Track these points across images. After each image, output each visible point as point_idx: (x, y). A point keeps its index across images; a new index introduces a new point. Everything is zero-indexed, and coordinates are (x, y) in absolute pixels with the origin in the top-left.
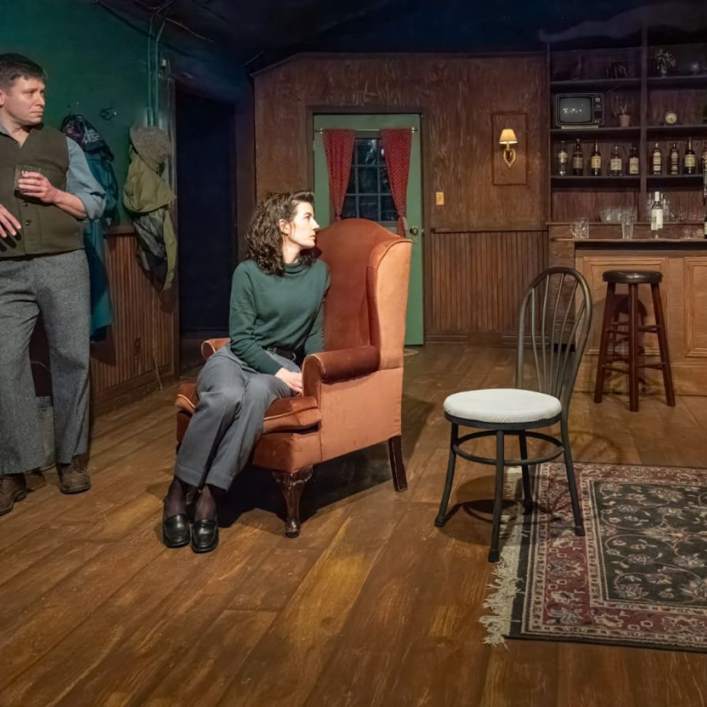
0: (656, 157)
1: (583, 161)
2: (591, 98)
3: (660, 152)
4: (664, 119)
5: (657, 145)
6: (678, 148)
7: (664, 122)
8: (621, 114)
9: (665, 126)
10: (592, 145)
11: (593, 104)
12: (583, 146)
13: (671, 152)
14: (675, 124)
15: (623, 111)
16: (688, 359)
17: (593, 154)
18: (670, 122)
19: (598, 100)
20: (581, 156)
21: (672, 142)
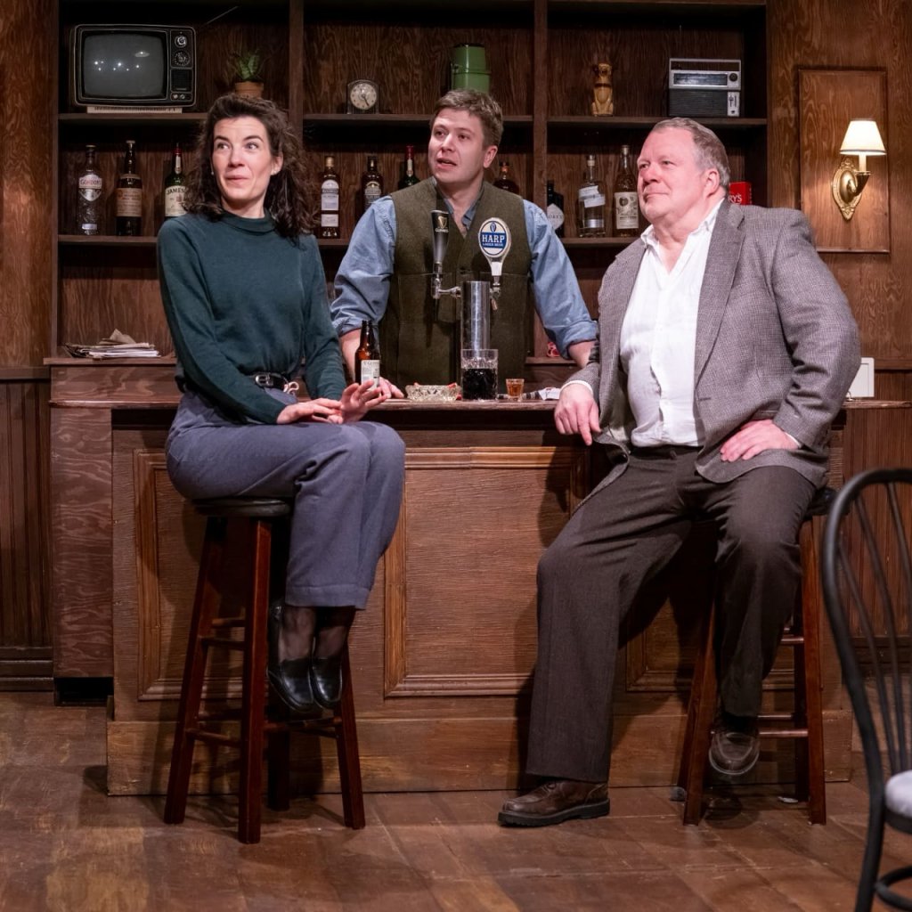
0: (328, 191)
1: (143, 198)
2: (162, 37)
3: (338, 179)
4: (348, 98)
5: (330, 162)
6: (382, 170)
7: (345, 106)
8: (239, 79)
9: (349, 115)
10: (166, 156)
11: (167, 50)
12: (144, 158)
13: (365, 180)
14: (371, 110)
15: (246, 74)
16: (390, 702)
17: (170, 180)
18: (361, 105)
19: (182, 41)
20: (137, 184)
21: (367, 155)
